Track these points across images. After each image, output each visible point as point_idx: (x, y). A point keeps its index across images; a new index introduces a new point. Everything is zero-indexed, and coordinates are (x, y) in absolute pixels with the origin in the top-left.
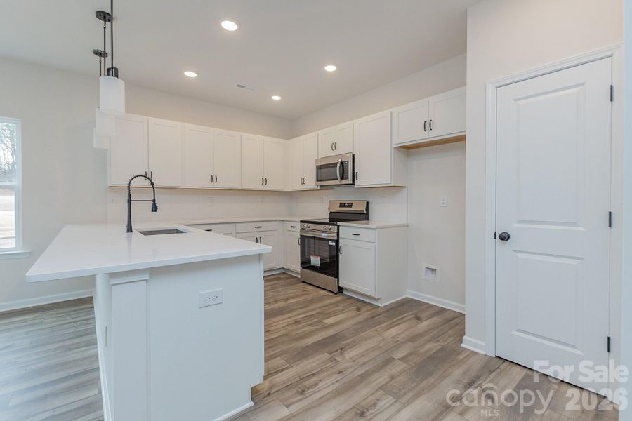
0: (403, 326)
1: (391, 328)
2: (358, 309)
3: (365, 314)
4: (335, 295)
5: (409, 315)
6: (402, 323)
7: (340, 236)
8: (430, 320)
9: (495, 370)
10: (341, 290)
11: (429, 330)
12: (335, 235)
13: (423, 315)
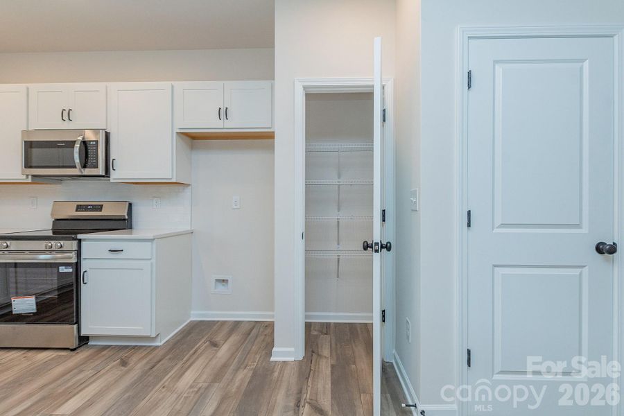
0: (200, 363)
1: (185, 372)
2: (124, 363)
3: (138, 366)
4: (72, 353)
5: (202, 344)
6: (197, 358)
7: (83, 256)
8: (228, 341)
9: (309, 375)
10: (84, 340)
11: (233, 354)
12: (74, 255)
13: (218, 339)
